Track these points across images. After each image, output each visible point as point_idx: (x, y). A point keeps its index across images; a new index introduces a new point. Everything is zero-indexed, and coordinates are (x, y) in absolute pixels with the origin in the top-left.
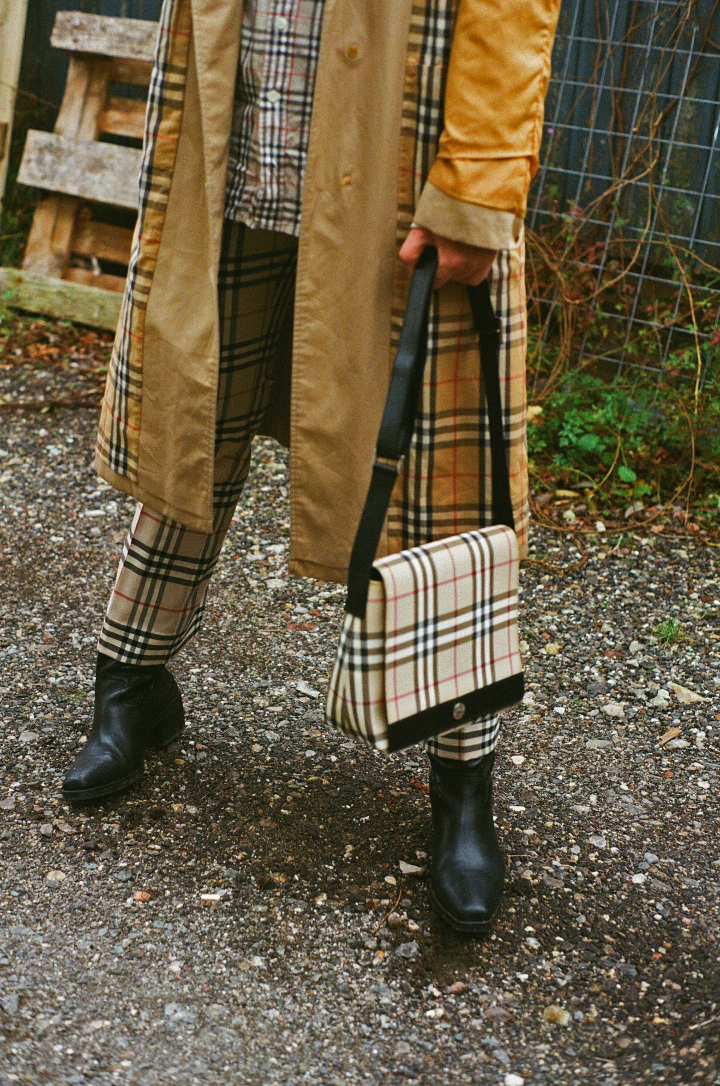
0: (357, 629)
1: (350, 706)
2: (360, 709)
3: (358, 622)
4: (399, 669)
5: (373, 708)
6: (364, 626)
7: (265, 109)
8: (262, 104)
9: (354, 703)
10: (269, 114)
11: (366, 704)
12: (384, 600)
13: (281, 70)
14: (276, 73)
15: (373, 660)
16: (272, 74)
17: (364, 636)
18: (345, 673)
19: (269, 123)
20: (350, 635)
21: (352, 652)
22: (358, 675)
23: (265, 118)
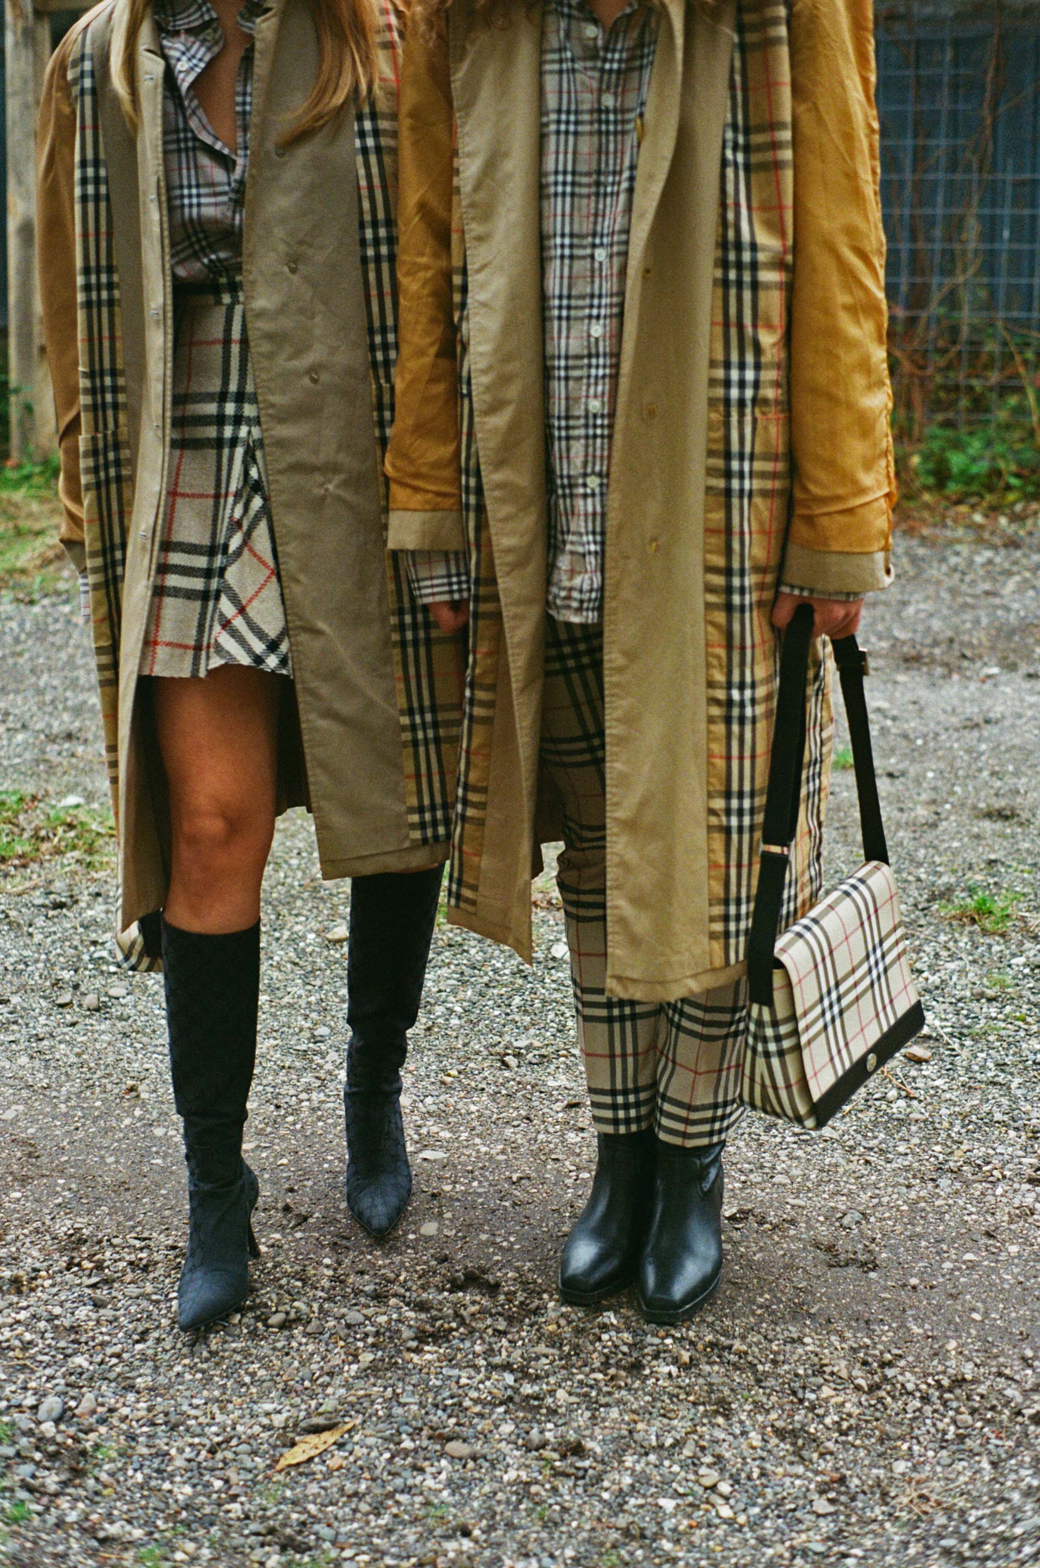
0: (766, 1016)
1: (770, 1091)
2: (783, 1094)
3: (766, 1011)
4: (813, 1045)
5: (795, 1089)
6: (773, 1013)
7: (585, 496)
8: (581, 490)
9: (775, 1088)
10: (590, 501)
11: (788, 1087)
12: (789, 985)
13: (598, 453)
14: (594, 457)
15: (786, 1044)
16: (590, 458)
17: (775, 1024)
18: (761, 1062)
19: (590, 509)
20: (760, 1024)
21: (765, 1040)
22: (775, 1062)
23: (585, 505)
